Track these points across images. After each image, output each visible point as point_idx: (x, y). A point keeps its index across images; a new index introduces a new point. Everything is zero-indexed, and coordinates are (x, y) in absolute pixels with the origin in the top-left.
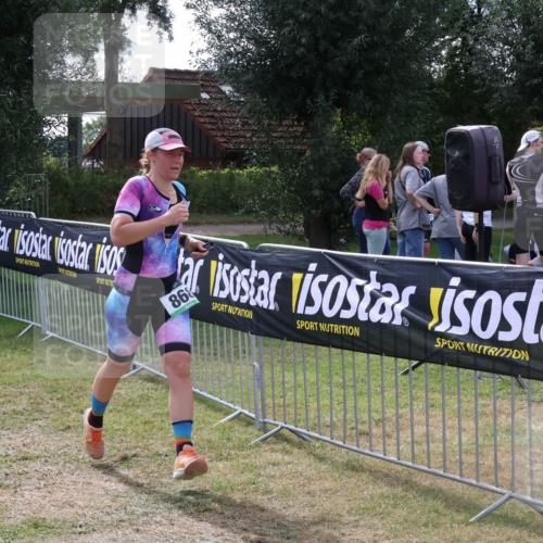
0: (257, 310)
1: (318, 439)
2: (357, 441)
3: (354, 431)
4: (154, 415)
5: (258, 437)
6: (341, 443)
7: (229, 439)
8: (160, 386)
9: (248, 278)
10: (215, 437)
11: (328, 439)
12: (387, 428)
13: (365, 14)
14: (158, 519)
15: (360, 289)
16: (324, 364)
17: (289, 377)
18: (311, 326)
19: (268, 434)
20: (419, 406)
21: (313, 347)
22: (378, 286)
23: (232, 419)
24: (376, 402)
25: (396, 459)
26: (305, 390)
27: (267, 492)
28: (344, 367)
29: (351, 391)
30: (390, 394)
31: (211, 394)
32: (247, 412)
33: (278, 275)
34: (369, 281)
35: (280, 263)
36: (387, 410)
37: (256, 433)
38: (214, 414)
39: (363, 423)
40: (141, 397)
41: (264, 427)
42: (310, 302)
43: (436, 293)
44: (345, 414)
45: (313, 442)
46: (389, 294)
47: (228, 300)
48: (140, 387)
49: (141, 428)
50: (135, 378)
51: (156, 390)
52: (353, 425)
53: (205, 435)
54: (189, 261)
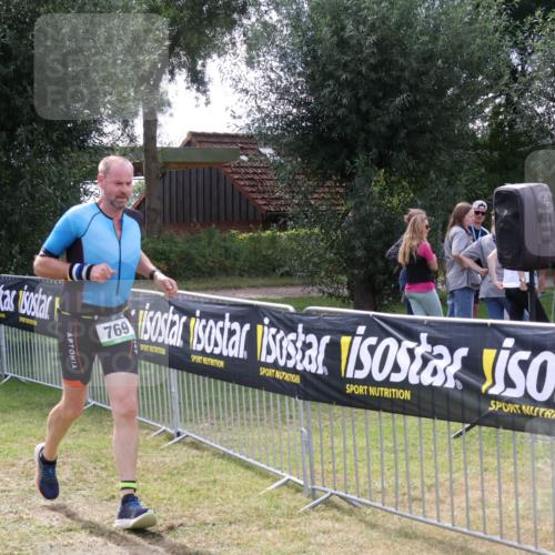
0: (304, 374)
1: (368, 506)
2: (410, 507)
3: (406, 497)
4: (200, 483)
5: (307, 504)
6: (393, 510)
7: (277, 507)
8: (206, 453)
9: (294, 342)
10: (263, 504)
11: (380, 505)
12: (440, 494)
15: (411, 352)
16: (373, 428)
17: (338, 442)
18: (360, 390)
19: (318, 501)
20: (472, 470)
21: (362, 411)
22: (429, 348)
23: (280, 486)
24: (430, 470)
25: (450, 526)
26: (355, 456)
28: (394, 431)
29: (403, 455)
30: (443, 458)
31: (259, 460)
32: (295, 479)
33: (326, 339)
34: (419, 343)
35: (328, 327)
36: (440, 475)
37: (306, 499)
38: (261, 481)
39: (415, 488)
40: (187, 464)
41: (313, 494)
42: (359, 365)
43: (488, 355)
44: (397, 479)
45: (364, 509)
46: (440, 356)
47: (275, 365)
48: (185, 455)
49: (187, 496)
50: (180, 446)
51: (202, 457)
52: (406, 490)
53: (253, 502)
54: (236, 326)
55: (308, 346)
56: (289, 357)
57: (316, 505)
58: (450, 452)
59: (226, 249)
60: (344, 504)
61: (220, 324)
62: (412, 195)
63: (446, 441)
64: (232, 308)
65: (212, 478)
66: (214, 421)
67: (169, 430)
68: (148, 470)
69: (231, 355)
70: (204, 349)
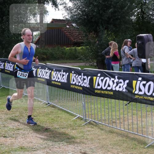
0: (83, 87)
1: (101, 124)
2: (112, 124)
4: (55, 117)
5: (84, 123)
6: (108, 125)
7: (76, 124)
8: (56, 109)
9: (81, 78)
10: (72, 123)
11: (104, 124)
12: (121, 121)
13: (113, 3)
14: (56, 147)
15: (113, 81)
16: (103, 102)
17: (93, 106)
18: (99, 92)
19: (87, 122)
20: (130, 114)
21: (99, 98)
22: (118, 80)
23: (77, 118)
24: (118, 114)
25: (123, 130)
26: (97, 110)
27: (87, 139)
28: (108, 103)
29: (110, 110)
30: (121, 111)
31: (71, 111)
32: (81, 116)
34: (115, 79)
35: (90, 74)
36: (121, 116)
37: (84, 122)
38: (71, 117)
39: (114, 119)
40: (51, 112)
41: (86, 121)
43: (134, 82)
44: (109, 117)
47: (75, 84)
48: (51, 109)
49: (51, 121)
50: (49, 107)
51: (55, 110)
52: (111, 120)
53: (69, 123)
54: (64, 73)
55: (84, 79)
56: (79, 82)
57: (87, 124)
58: (124, 110)
59: (63, 52)
60: (94, 123)
61: (60, 73)
64: (63, 68)
65: (58, 116)
66: (59, 100)
67: (46, 102)
68: (40, 113)
69: (63, 82)
70: (55, 80)
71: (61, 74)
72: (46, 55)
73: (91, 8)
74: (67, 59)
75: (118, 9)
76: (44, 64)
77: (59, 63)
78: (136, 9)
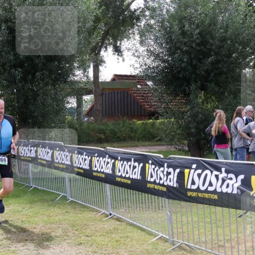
0: (168, 187)
1: (199, 249)
2: (218, 250)
3: (217, 245)
4: (121, 237)
5: (170, 248)
6: (211, 251)
7: (156, 249)
8: (123, 223)
9: (163, 172)
10: (150, 248)
11: (204, 249)
12: (233, 244)
13: (214, 47)
15: (217, 176)
16: (200, 212)
17: (184, 218)
18: (194, 194)
19: (175, 246)
22: (226, 175)
23: (157, 240)
24: (227, 231)
26: (192, 225)
29: (214, 225)
30: (234, 227)
31: (148, 227)
32: (165, 236)
33: (178, 170)
34: (221, 173)
35: (179, 165)
36: (232, 235)
37: (170, 246)
38: (149, 237)
39: (221, 241)
40: (114, 229)
41: (173, 243)
42: (193, 183)
44: (212, 237)
45: (197, 250)
46: (231, 179)
47: (154, 182)
48: (114, 224)
49: (115, 244)
50: (111, 220)
51: (121, 225)
52: (216, 242)
53: (145, 247)
54: (136, 164)
55: (169, 174)
56: (161, 179)
57: (175, 248)
58: (237, 224)
59: (131, 128)
60: (188, 248)
61: (129, 163)
62: (217, 103)
63: (235, 218)
64: (135, 156)
65: (126, 235)
66: (127, 208)
67: (106, 212)
68: (97, 231)
69: (134, 178)
70: (121, 175)
71: (130, 166)
72: (105, 133)
73: (179, 56)
74: (138, 140)
75: (223, 57)
76: (103, 149)
77: (125, 147)
78: (253, 57)
